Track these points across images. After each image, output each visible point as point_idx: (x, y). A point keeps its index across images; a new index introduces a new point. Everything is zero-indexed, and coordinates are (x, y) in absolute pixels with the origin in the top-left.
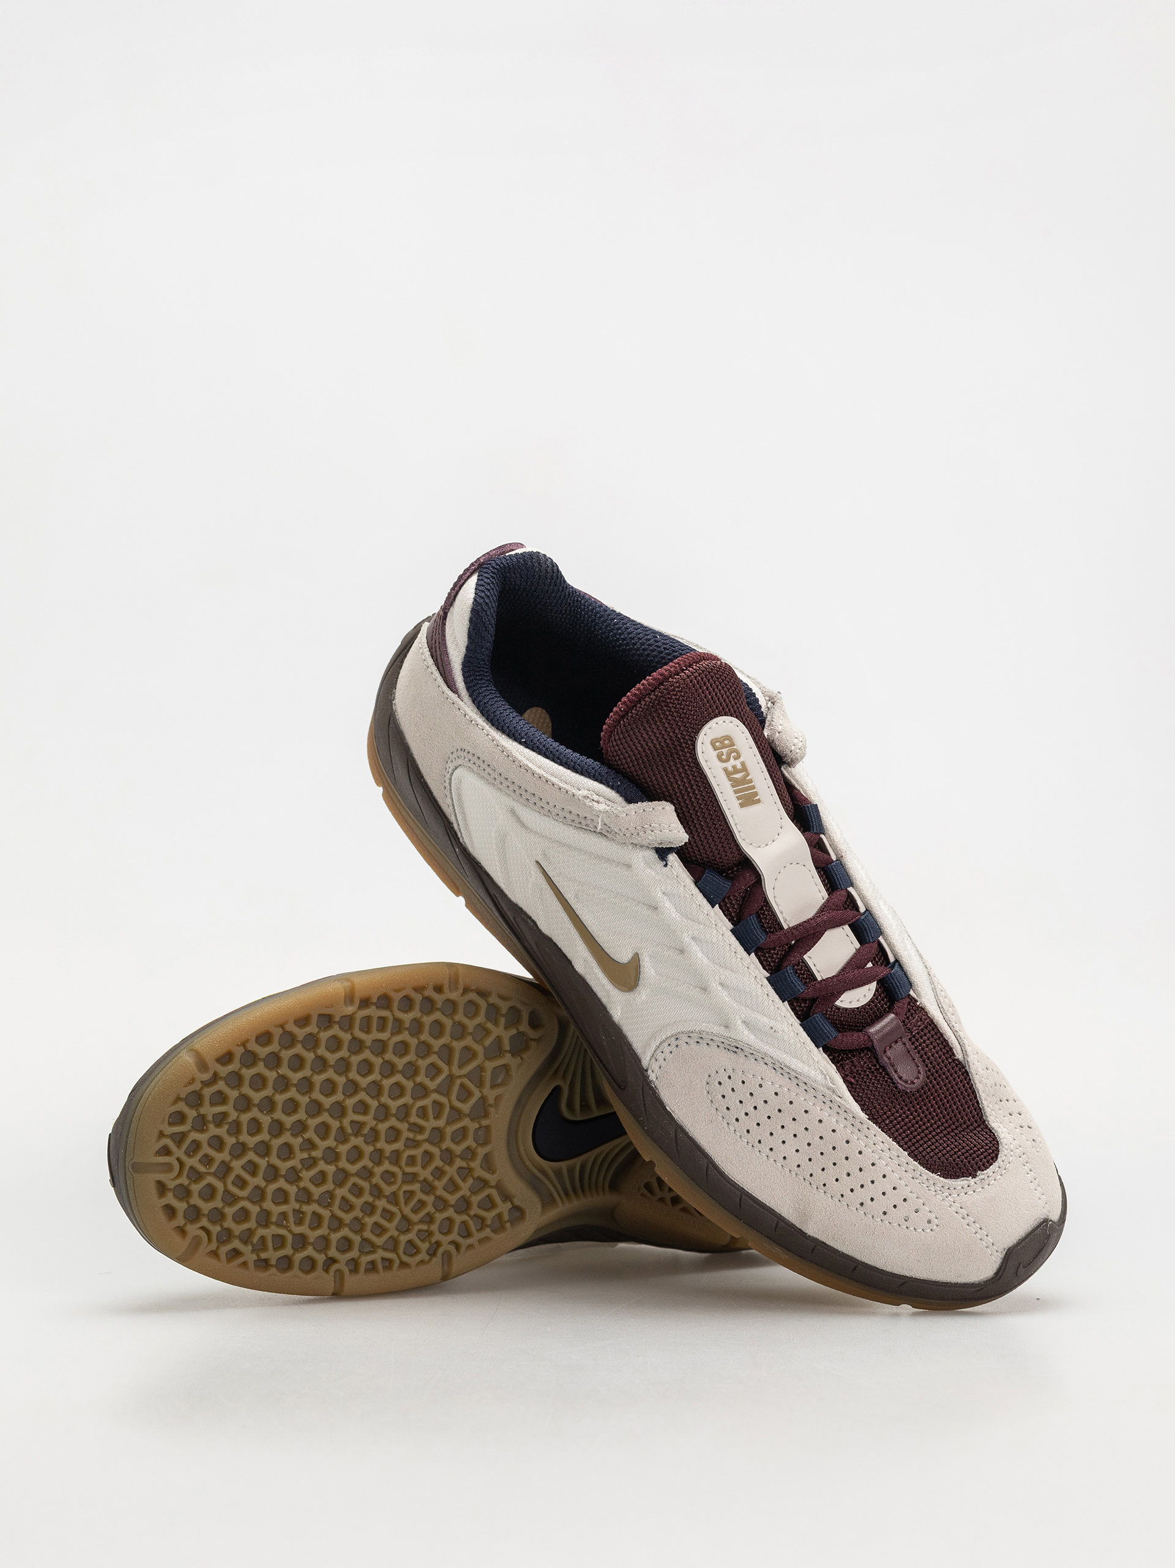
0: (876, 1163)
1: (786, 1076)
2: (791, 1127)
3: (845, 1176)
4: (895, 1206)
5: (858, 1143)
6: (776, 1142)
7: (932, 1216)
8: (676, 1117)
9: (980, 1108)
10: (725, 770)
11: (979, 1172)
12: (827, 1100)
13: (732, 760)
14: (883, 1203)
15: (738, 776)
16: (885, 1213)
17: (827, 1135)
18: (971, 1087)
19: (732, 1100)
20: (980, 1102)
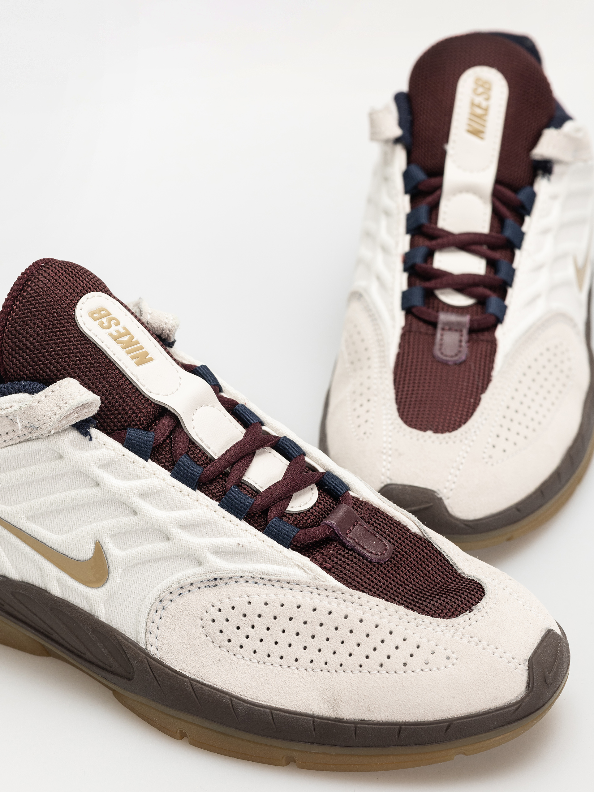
0: (379, 623)
1: (269, 584)
2: (291, 627)
3: (356, 647)
4: (412, 656)
5: (355, 613)
6: (282, 649)
7: (448, 652)
8: (187, 674)
9: (451, 565)
10: (111, 335)
11: (474, 607)
12: (313, 589)
13: (113, 326)
14: (399, 657)
15: (125, 339)
16: (405, 665)
17: (325, 619)
18: (436, 550)
19: (230, 630)
20: (449, 560)
